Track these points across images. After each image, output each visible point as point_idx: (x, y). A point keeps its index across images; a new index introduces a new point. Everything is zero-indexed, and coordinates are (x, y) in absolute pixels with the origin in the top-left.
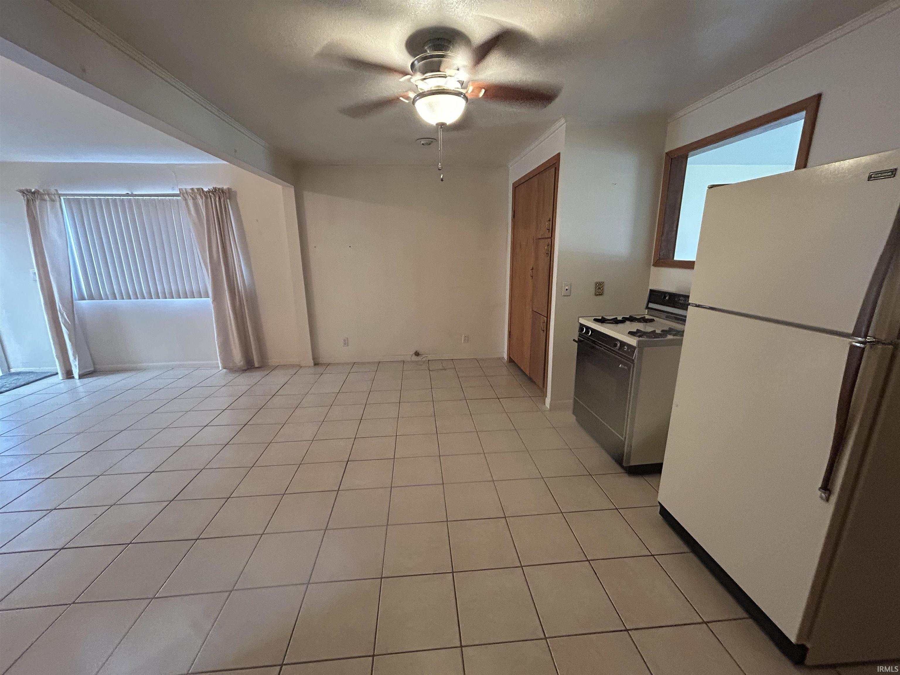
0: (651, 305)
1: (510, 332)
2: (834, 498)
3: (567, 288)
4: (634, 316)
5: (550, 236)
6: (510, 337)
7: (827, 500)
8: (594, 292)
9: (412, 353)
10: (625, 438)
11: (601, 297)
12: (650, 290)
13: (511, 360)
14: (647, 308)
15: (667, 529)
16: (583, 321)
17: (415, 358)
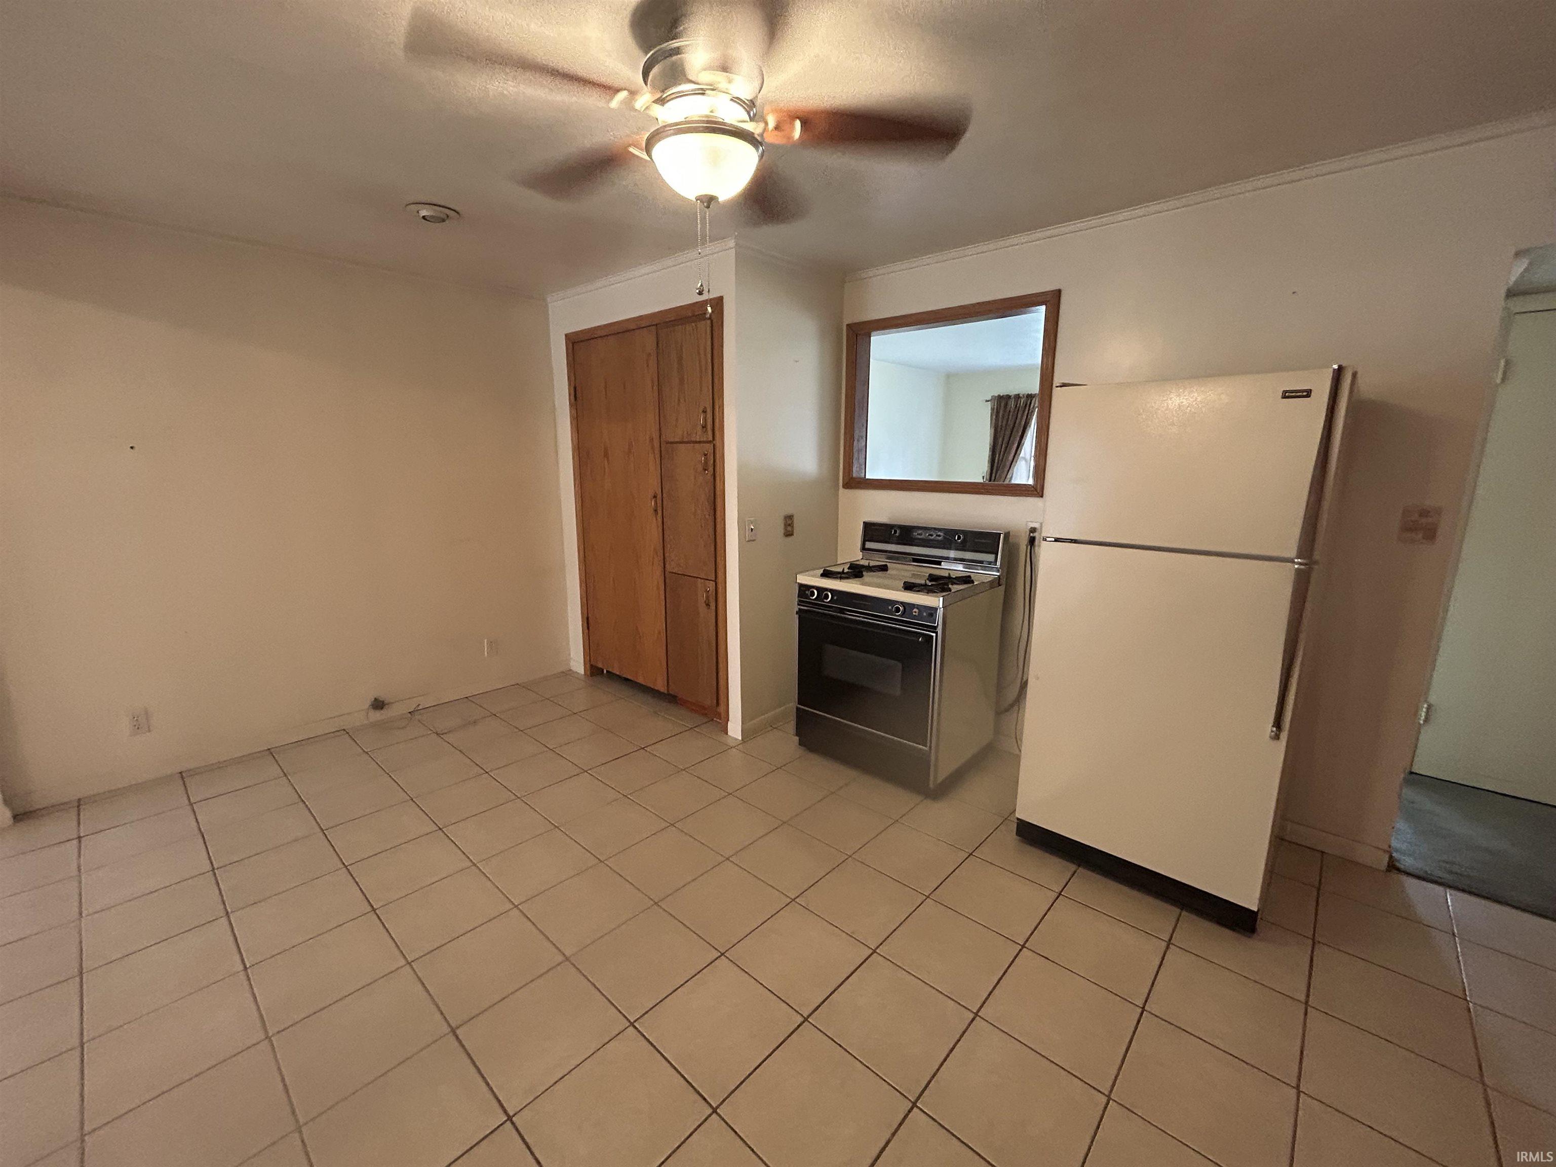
0: (869, 545)
1: (588, 618)
2: (1284, 736)
3: (753, 527)
4: (855, 563)
5: (711, 439)
6: (588, 628)
7: (1277, 737)
8: (783, 531)
9: (367, 706)
10: (930, 747)
11: (790, 538)
12: (864, 522)
13: (594, 671)
14: (863, 549)
15: (1035, 854)
16: (803, 579)
17: (377, 716)
